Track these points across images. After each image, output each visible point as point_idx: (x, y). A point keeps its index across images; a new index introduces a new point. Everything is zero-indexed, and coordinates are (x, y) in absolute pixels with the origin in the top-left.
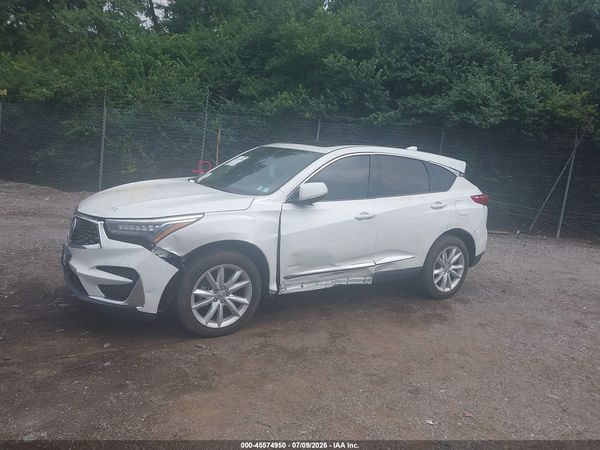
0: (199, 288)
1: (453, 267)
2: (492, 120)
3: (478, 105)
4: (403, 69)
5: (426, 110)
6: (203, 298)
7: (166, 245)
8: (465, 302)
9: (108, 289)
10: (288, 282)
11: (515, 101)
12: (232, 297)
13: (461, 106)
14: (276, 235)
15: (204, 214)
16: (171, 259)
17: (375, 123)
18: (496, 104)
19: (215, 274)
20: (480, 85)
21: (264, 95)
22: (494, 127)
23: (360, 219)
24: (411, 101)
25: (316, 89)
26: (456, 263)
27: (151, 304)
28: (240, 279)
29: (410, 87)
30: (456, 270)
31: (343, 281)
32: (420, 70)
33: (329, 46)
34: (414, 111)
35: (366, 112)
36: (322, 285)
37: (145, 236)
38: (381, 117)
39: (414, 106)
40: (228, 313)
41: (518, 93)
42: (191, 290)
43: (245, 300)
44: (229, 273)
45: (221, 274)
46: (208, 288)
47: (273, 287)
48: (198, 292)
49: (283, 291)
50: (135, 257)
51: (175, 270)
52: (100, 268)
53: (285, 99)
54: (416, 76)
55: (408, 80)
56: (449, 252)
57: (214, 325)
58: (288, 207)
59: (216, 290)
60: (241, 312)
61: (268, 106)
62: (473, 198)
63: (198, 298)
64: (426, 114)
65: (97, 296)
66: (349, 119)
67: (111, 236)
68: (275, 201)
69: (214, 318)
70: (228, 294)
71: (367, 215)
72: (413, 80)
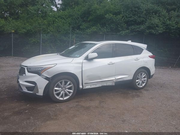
0: (56, 87)
1: (143, 79)
2: (160, 32)
3: (155, 27)
4: (131, 17)
5: (138, 29)
6: (58, 90)
7: (45, 74)
8: (147, 90)
9: (28, 88)
10: (86, 85)
11: (167, 25)
12: (67, 90)
13: (149, 28)
14: (81, 70)
15: (57, 64)
16: (47, 78)
17: (122, 34)
18: (161, 26)
19: (61, 83)
20: (156, 20)
21: (88, 28)
22: (160, 34)
23: (109, 64)
24: (133, 27)
25: (103, 25)
26: (144, 78)
27: (41, 93)
28: (70, 84)
29: (133, 23)
30: (144, 80)
31: (105, 84)
32: (136, 17)
33: (107, 12)
34: (134, 30)
35: (119, 31)
36: (98, 86)
37: (38, 71)
38: (124, 32)
39: (134, 29)
40: (66, 95)
41: (168, 22)
42: (53, 88)
43: (72, 91)
44: (66, 83)
45: (63, 83)
46: (59, 87)
47: (81, 87)
48: (56, 88)
49: (84, 88)
50: (35, 78)
51: (48, 82)
52: (26, 82)
53: (94, 29)
54: (135, 19)
55: (132, 21)
56: (141, 74)
57: (61, 99)
58: (85, 61)
59: (62, 88)
60: (70, 95)
61: (89, 31)
62: (150, 57)
63: (56, 91)
64: (138, 31)
65: (25, 90)
66: (114, 34)
67: (29, 72)
68: (81, 59)
69: (62, 97)
70: (66, 89)
71: (112, 63)
72: (134, 20)
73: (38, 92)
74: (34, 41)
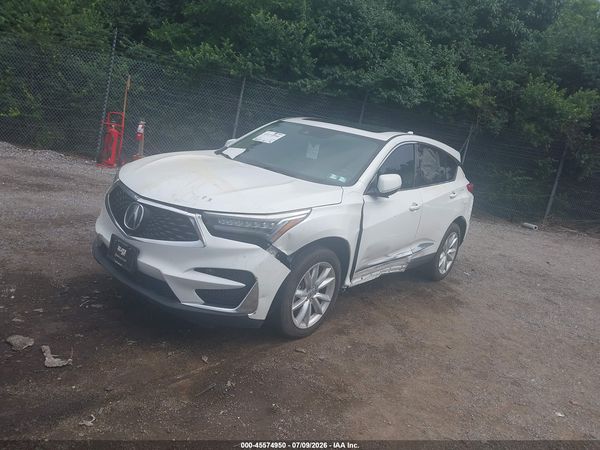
0: (299, 288)
2: (416, 101)
3: (404, 85)
4: (329, 37)
5: (352, 82)
6: (300, 299)
7: (280, 245)
9: (208, 294)
10: (355, 275)
11: (433, 85)
12: (319, 295)
13: (389, 84)
14: (358, 230)
15: (311, 209)
17: (302, 89)
18: (419, 85)
20: (403, 63)
22: (416, 107)
23: (411, 210)
26: (452, 247)
27: (261, 313)
28: (328, 276)
29: (335, 57)
30: (451, 253)
31: (387, 270)
32: (347, 41)
34: (341, 82)
38: (309, 84)
41: (436, 78)
42: (294, 291)
43: (328, 297)
44: (322, 270)
45: (316, 272)
46: (304, 287)
47: (348, 282)
48: (298, 292)
49: (353, 284)
51: (288, 271)
52: (198, 270)
53: (206, 51)
54: (342, 46)
55: (335, 50)
57: (302, 325)
58: (368, 199)
59: (309, 289)
63: (297, 299)
65: (193, 302)
66: (275, 82)
67: (214, 233)
68: (357, 192)
69: (305, 319)
70: (316, 292)
71: (416, 207)
72: (340, 50)
73: (254, 311)
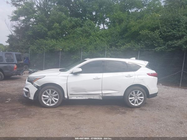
5: (175, 45)
9: (26, 93)
10: (71, 96)
12: (54, 98)
14: (66, 82)
15: (45, 76)
16: (37, 87)
19: (48, 91)
23: (95, 79)
26: (140, 96)
27: (32, 97)
28: (55, 94)
29: (171, 37)
30: (141, 99)
31: (92, 97)
32: (175, 31)
33: (142, 28)
34: (171, 46)
35: (154, 47)
36: (84, 98)
37: (32, 81)
40: (52, 102)
42: (42, 95)
43: (57, 99)
45: (50, 92)
46: (47, 95)
48: (44, 95)
49: (70, 98)
52: (26, 88)
54: (173, 34)
56: (136, 92)
57: (48, 105)
58: (71, 75)
60: (56, 103)
61: (123, 48)
62: (148, 74)
63: (44, 97)
64: (175, 47)
67: (28, 81)
69: (49, 103)
70: (52, 97)
71: (97, 78)
73: (30, 97)
74: (75, 57)
